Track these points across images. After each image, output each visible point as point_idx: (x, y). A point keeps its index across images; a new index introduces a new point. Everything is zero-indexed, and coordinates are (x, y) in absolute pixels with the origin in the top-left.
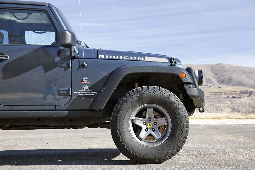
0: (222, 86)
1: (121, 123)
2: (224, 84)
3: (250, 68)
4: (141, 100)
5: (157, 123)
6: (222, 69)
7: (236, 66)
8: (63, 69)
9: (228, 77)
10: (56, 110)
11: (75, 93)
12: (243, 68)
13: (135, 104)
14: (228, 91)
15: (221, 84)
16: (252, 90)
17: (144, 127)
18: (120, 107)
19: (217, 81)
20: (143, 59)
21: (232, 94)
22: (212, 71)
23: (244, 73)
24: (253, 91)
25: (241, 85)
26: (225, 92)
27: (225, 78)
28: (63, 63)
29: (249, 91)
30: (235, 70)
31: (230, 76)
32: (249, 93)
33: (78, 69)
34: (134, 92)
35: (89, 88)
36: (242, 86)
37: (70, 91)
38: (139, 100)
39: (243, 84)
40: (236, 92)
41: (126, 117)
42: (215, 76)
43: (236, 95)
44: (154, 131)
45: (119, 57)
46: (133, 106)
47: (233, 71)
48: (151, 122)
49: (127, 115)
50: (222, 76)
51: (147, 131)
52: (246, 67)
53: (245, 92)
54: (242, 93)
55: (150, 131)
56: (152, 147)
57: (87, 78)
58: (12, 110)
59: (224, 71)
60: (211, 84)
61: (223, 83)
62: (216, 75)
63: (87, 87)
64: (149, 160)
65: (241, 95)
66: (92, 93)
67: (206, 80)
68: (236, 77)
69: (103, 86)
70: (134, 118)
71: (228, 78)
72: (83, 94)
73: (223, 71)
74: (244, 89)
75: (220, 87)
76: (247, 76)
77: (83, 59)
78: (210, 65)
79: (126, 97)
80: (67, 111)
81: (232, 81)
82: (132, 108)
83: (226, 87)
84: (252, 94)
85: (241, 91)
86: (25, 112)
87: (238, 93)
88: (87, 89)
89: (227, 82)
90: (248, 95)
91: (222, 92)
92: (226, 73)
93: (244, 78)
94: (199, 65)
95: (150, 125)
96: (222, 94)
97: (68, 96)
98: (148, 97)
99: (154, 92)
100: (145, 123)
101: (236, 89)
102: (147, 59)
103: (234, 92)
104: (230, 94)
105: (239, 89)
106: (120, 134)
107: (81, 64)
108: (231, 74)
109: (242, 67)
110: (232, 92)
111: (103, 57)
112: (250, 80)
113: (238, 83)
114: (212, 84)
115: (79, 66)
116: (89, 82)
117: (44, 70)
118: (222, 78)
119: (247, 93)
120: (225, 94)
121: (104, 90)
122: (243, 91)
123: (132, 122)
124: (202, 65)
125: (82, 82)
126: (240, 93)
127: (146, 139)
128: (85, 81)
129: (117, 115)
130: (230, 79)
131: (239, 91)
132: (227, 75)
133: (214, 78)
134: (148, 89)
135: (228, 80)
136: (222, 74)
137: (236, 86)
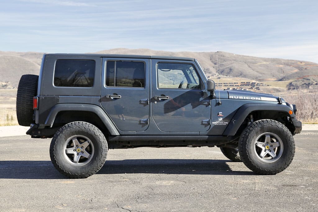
0: (222, 77)
1: (249, 146)
2: (223, 75)
3: (253, 58)
4: (262, 130)
5: (272, 146)
6: (222, 58)
7: (237, 55)
8: (205, 106)
9: (228, 66)
10: (200, 135)
11: (213, 123)
12: (245, 58)
13: (259, 132)
14: (228, 83)
15: (221, 74)
16: (254, 81)
17: (263, 149)
18: (248, 135)
19: (216, 71)
20: (259, 99)
21: (233, 86)
22: (211, 60)
23: (245, 63)
24: (255, 83)
25: (242, 75)
26: (224, 84)
27: (225, 67)
28: (205, 102)
29: (251, 83)
30: (236, 59)
31: (231, 65)
32: (251, 85)
33: (215, 106)
34: (257, 124)
35: (223, 120)
36: (243, 77)
37: (210, 122)
38: (261, 130)
39: (245, 75)
40: (238, 83)
41: (252, 142)
42: (213, 65)
43: (237, 87)
44: (270, 151)
45: (243, 97)
46: (257, 134)
47: (234, 60)
48: (268, 145)
49: (253, 140)
50: (221, 65)
51: (265, 151)
52: (248, 56)
53: (247, 84)
54: (243, 85)
55: (268, 152)
56: (270, 163)
57: (222, 113)
58: (170, 135)
59: (225, 61)
60: (209, 74)
61: (223, 73)
62: (215, 64)
63: (221, 119)
64: (269, 172)
65: (242, 87)
66: (225, 123)
67: (205, 69)
68: (236, 66)
69: (232, 118)
70: (257, 142)
71: (228, 68)
72: (219, 124)
73: (222, 60)
74: (245, 80)
75: (219, 78)
76: (249, 66)
77: (219, 99)
78: (208, 53)
79: (252, 128)
80: (208, 136)
81: (232, 71)
82: (256, 135)
83: (226, 78)
84: (254, 87)
85: (242, 83)
86: (179, 136)
87: (239, 84)
88: (221, 121)
89: (227, 72)
90: (250, 87)
91: (221, 84)
92: (226, 63)
93: (245, 68)
94: (196, 53)
95: (268, 148)
96: (221, 85)
97: (208, 125)
98: (267, 128)
99: (272, 124)
100: (264, 146)
101: (237, 80)
102: (263, 99)
103: (235, 83)
104: (230, 86)
105: (240, 80)
106: (248, 154)
107: (217, 103)
108: (231, 64)
109: (243, 56)
110: (232, 83)
111: (232, 97)
112: (252, 71)
113: (239, 74)
114: (211, 74)
115: (216, 104)
116: (223, 116)
117: (192, 106)
118: (221, 68)
119: (248, 85)
120: (225, 86)
121: (234, 122)
122: (244, 83)
123: (255, 145)
124: (200, 53)
125: (218, 115)
126: (240, 85)
127: (265, 157)
128: (220, 115)
129: (246, 140)
130: (231, 70)
131: (240, 82)
132: (227, 64)
133: (213, 68)
134: (267, 122)
135: (228, 70)
136: (221, 64)
137: (237, 77)
